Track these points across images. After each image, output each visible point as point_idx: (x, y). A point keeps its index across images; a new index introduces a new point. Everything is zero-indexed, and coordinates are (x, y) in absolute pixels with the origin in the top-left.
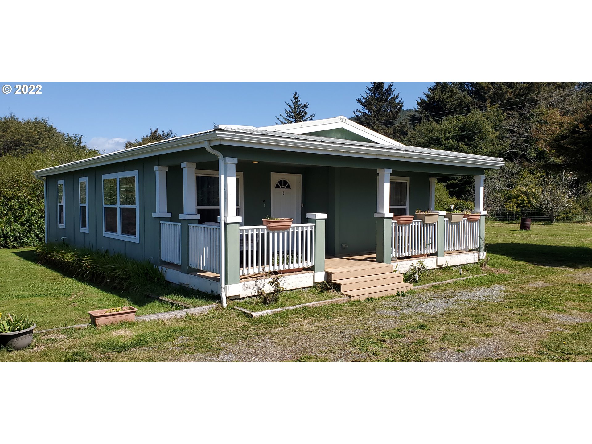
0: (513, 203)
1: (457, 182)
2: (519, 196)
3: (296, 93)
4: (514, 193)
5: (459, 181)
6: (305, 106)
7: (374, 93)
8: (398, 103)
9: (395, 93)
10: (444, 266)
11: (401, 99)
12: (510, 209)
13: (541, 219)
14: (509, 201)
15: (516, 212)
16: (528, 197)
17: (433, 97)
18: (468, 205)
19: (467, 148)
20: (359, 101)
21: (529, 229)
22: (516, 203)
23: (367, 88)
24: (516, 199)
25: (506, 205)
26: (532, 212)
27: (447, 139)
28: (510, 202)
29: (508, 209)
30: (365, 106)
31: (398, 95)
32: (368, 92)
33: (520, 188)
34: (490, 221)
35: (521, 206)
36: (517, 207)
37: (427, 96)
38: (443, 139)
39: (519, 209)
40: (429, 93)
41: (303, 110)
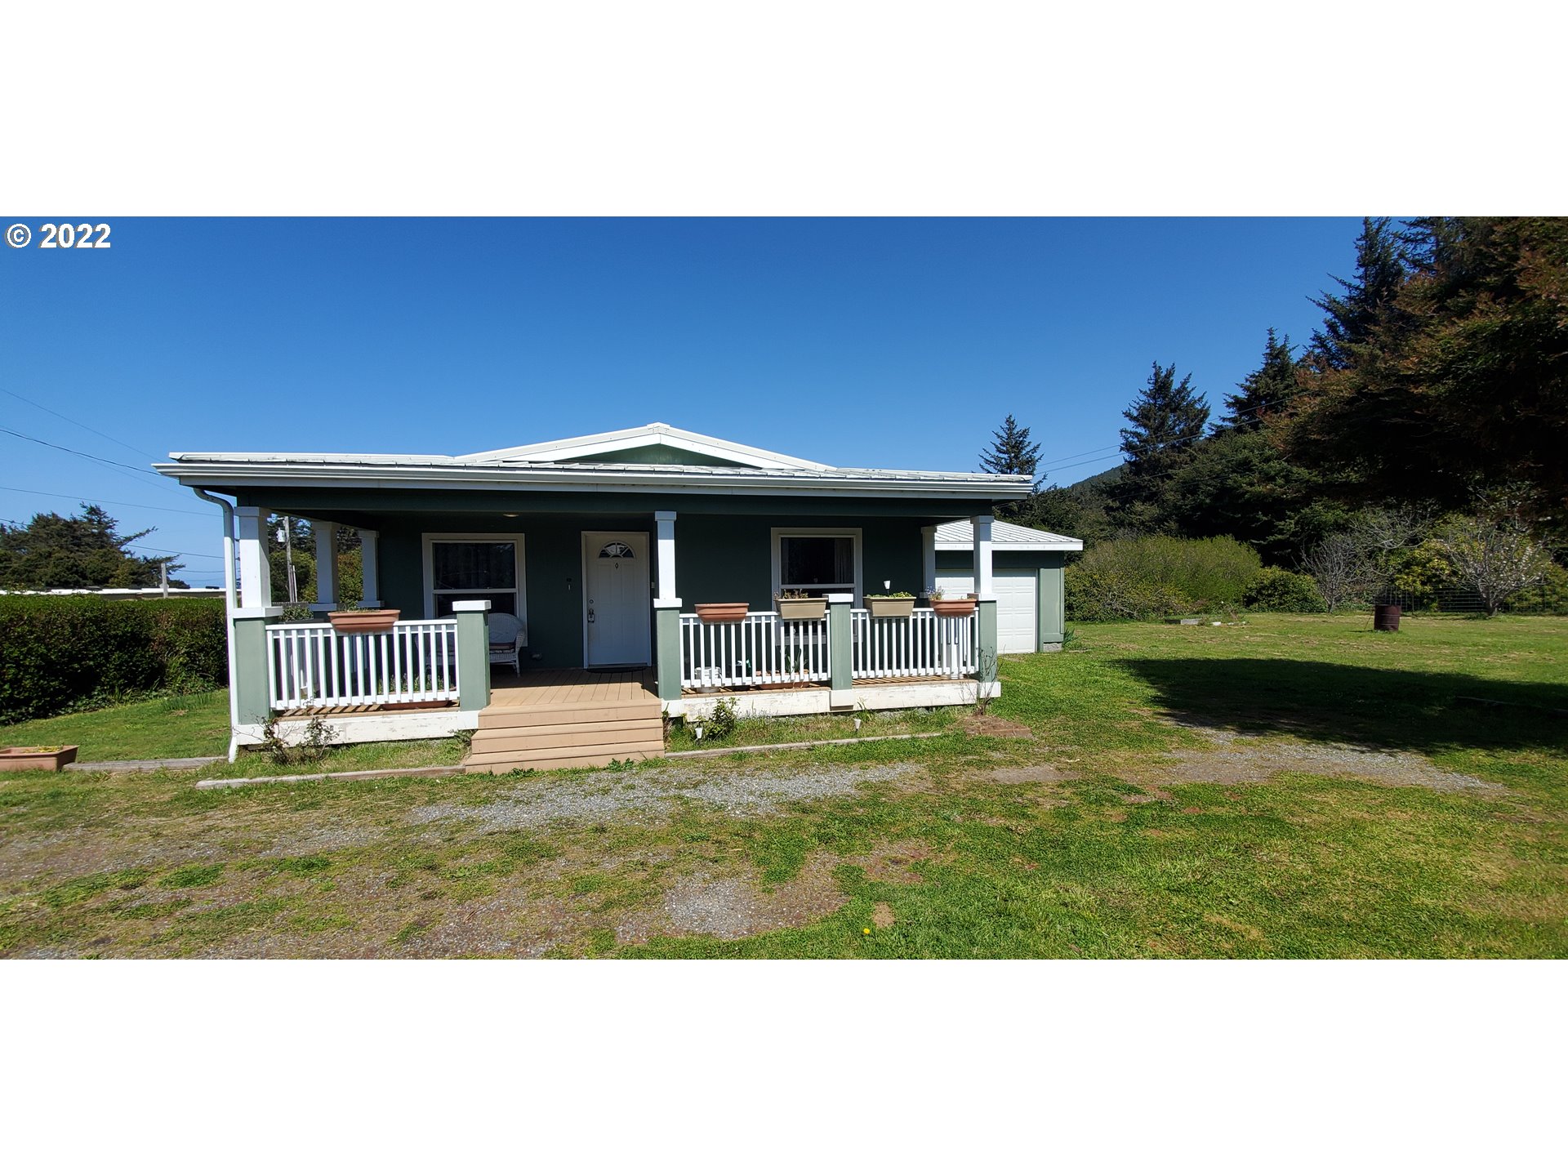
0: (1415, 575)
1: (1288, 538)
2: (1430, 560)
3: (1011, 416)
4: (1420, 555)
5: (1290, 536)
6: (1025, 433)
7: (1154, 398)
8: (1201, 411)
9: (1195, 395)
10: (855, 709)
11: (1206, 402)
12: (1407, 588)
13: (1459, 608)
14: (1407, 570)
15: (1422, 594)
16: (1451, 563)
17: (1256, 389)
18: (1301, 580)
19: (1310, 474)
20: (1128, 415)
21: (1395, 628)
22: (1423, 575)
23: (1141, 392)
24: (1424, 566)
25: (1397, 579)
26: (1461, 593)
27: (1267, 460)
28: (1407, 574)
29: (1402, 587)
30: (1138, 421)
31: (1202, 398)
32: (1144, 398)
33: (1435, 544)
34: (1358, 611)
35: (1434, 580)
36: (1423, 583)
37: (1246, 389)
38: (1256, 461)
39: (1428, 588)
40: (1248, 384)
41: (1021, 439)
